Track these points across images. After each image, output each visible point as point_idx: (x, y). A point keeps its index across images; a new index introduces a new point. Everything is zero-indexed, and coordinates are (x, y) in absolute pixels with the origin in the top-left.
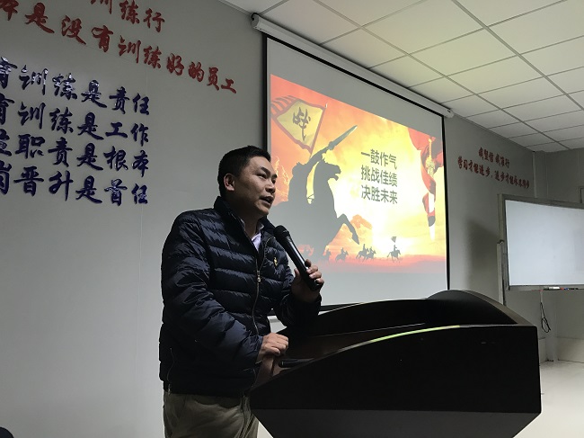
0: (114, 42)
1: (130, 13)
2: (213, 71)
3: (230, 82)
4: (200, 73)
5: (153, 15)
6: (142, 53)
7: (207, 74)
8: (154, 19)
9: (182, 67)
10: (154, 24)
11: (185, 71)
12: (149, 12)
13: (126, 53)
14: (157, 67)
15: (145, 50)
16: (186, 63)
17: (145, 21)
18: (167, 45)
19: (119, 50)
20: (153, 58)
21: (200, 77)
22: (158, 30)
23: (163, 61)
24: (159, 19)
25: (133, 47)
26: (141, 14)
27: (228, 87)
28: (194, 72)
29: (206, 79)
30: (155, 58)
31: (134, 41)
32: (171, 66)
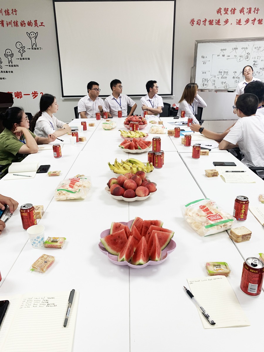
0: (5, 23)
1: (7, 12)
2: (36, 21)
3: (42, 23)
4: (31, 24)
5: (14, 10)
6: (13, 24)
7: (34, 23)
8: (14, 12)
9: (25, 24)
10: (14, 13)
11: (27, 25)
12: (12, 10)
13: (9, 25)
14: (18, 26)
15: (14, 22)
16: (26, 22)
17: (12, 13)
18: (19, 18)
19: (7, 25)
20: (16, 24)
21: (31, 25)
22: (16, 14)
23: (19, 24)
24: (16, 11)
25: (10, 23)
26: (10, 12)
27: (42, 25)
28: (29, 24)
29: (34, 25)
30: (17, 24)
31: (10, 21)
32: (22, 25)
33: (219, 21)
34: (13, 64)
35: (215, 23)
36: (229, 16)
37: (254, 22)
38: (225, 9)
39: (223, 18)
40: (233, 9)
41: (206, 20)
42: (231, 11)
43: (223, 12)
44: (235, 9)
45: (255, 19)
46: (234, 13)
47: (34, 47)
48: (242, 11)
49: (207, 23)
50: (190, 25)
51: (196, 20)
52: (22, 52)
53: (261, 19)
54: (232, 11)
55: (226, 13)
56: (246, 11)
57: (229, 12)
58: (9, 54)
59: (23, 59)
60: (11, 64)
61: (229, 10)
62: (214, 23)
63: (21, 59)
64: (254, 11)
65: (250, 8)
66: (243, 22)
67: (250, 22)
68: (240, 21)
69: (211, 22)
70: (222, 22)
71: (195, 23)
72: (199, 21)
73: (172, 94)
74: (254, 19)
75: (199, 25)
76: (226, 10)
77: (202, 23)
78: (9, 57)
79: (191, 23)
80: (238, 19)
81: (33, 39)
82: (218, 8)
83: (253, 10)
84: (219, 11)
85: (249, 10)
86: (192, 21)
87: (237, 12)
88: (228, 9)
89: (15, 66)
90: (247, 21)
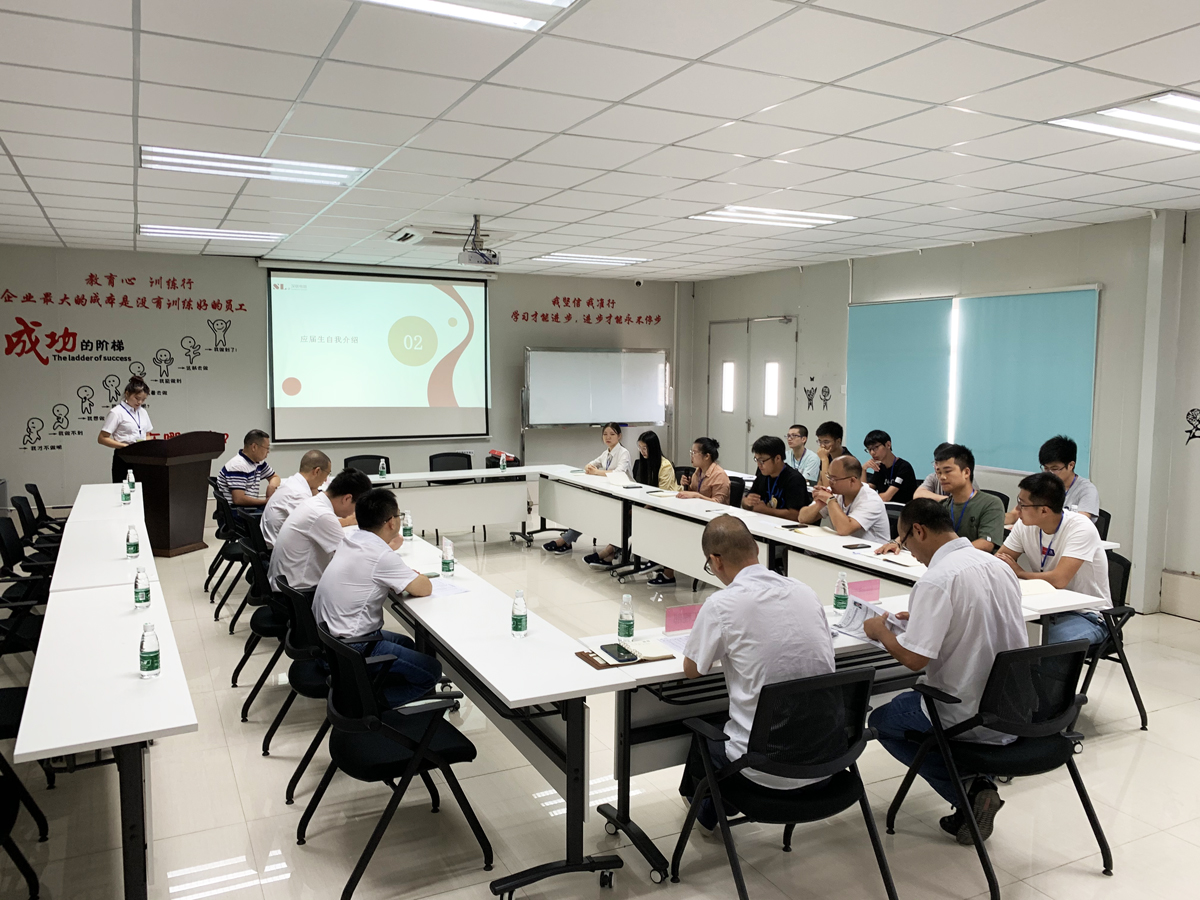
0: (164, 303)
1: (172, 284)
2: (229, 302)
3: (241, 305)
4: (220, 305)
5: (186, 281)
6: (181, 304)
7: (224, 305)
8: (187, 283)
9: (207, 305)
10: (187, 285)
11: (210, 307)
12: (184, 280)
13: (172, 307)
14: (189, 309)
15: (183, 302)
16: (209, 303)
17: (181, 286)
18: (196, 295)
19: (167, 306)
20: (188, 305)
21: (220, 307)
22: (190, 288)
23: (194, 305)
24: (190, 282)
25: (175, 303)
26: (179, 283)
27: (241, 308)
28: (215, 306)
29: (224, 308)
31: (176, 299)
32: (199, 306)
33: (557, 316)
34: (170, 378)
35: (552, 319)
36: (572, 309)
38: (564, 299)
39: (563, 311)
40: (577, 299)
41: (536, 314)
42: (574, 302)
43: (561, 303)
44: (579, 300)
45: (611, 316)
46: (578, 305)
47: (221, 346)
48: (590, 302)
49: (539, 318)
50: (512, 320)
51: (521, 313)
52: (192, 355)
53: (619, 316)
54: (576, 302)
55: (567, 305)
56: (595, 303)
57: (571, 303)
58: (164, 358)
59: (194, 368)
60: (164, 377)
61: (571, 301)
62: (550, 318)
63: (188, 368)
64: (608, 305)
65: (602, 300)
66: (593, 319)
67: (604, 320)
68: (588, 317)
69: (545, 318)
70: (562, 318)
71: (520, 317)
72: (526, 315)
73: (487, 434)
74: (609, 315)
75: (527, 320)
76: (566, 301)
77: (530, 318)
78: (164, 365)
79: (514, 317)
80: (586, 315)
81: (220, 334)
82: (554, 297)
83: (606, 302)
84: (556, 301)
85: (600, 302)
86: (515, 315)
87: (583, 303)
88: (569, 299)
89: (173, 381)
90: (600, 318)
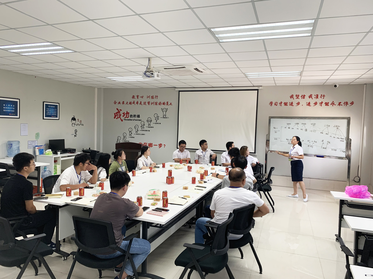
0: (150, 103)
1: (152, 97)
2: (167, 102)
3: (171, 103)
6: (155, 103)
9: (161, 104)
10: (156, 98)
12: (156, 96)
13: (152, 104)
16: (162, 103)
18: (158, 101)
23: (158, 104)
26: (154, 97)
28: (164, 104)
29: (166, 104)
30: (157, 104)
31: (153, 102)
32: (159, 104)
33: (292, 103)
34: (151, 126)
35: (289, 105)
36: (300, 100)
37: (321, 104)
39: (295, 101)
40: (303, 95)
41: (281, 103)
42: (301, 96)
43: (295, 97)
46: (304, 98)
47: (164, 116)
48: (310, 96)
49: (283, 104)
50: (269, 105)
51: (274, 103)
52: (157, 119)
53: (327, 102)
54: (303, 96)
56: (313, 96)
58: (149, 120)
60: (149, 126)
63: (156, 123)
64: (321, 97)
66: (312, 104)
67: (318, 104)
68: (309, 103)
69: (286, 104)
70: (295, 104)
72: (276, 103)
73: (255, 153)
74: (321, 102)
75: (277, 105)
76: (297, 96)
78: (149, 122)
79: (270, 104)
81: (164, 112)
82: (291, 95)
83: (319, 96)
84: (292, 97)
85: (316, 96)
86: (271, 103)
87: (307, 97)
88: (299, 95)
90: (316, 104)
